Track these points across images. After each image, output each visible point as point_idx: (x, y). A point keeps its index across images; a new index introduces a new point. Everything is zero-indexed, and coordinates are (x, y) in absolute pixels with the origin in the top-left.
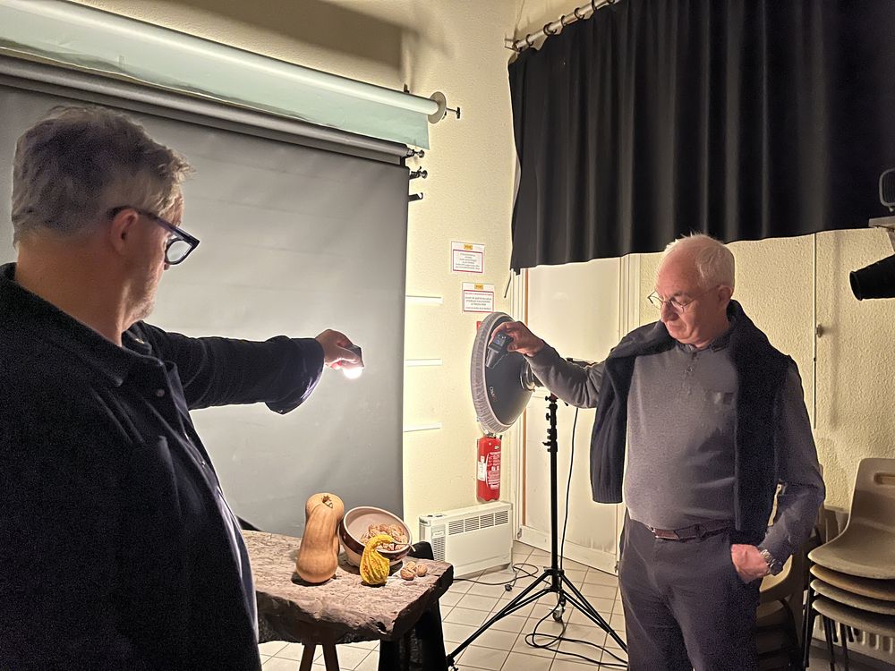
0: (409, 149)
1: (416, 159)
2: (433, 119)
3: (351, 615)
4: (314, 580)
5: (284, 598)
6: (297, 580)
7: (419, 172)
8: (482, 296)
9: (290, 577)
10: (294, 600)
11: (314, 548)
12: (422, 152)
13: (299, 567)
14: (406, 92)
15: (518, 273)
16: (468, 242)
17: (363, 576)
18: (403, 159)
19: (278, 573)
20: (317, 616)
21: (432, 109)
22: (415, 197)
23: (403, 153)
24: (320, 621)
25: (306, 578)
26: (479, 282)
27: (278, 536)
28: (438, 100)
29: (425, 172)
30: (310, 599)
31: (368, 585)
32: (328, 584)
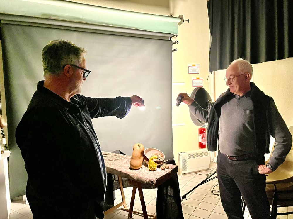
0: (172, 35)
1: (175, 37)
2: (179, 24)
3: (144, 179)
4: (135, 168)
5: (126, 173)
6: (130, 168)
7: (176, 42)
8: (199, 82)
9: (129, 167)
10: (129, 174)
11: (135, 159)
12: (177, 35)
13: (131, 165)
14: (171, 16)
15: (212, 73)
16: (194, 64)
17: (149, 168)
18: (171, 38)
19: (126, 166)
20: (135, 179)
21: (179, 21)
22: (175, 50)
23: (170, 36)
24: (136, 180)
25: (132, 168)
26: (198, 77)
27: (128, 156)
28: (181, 18)
29: (178, 42)
30: (134, 174)
31: (150, 171)
32: (139, 170)
